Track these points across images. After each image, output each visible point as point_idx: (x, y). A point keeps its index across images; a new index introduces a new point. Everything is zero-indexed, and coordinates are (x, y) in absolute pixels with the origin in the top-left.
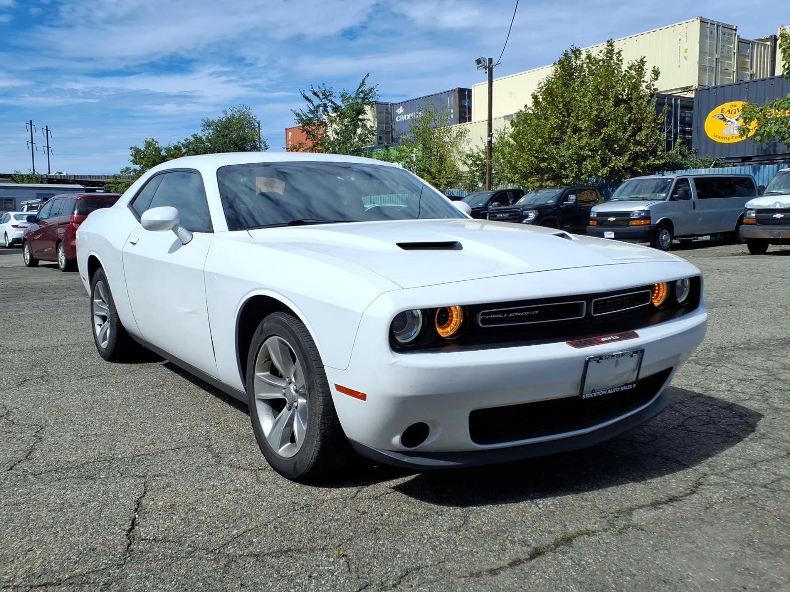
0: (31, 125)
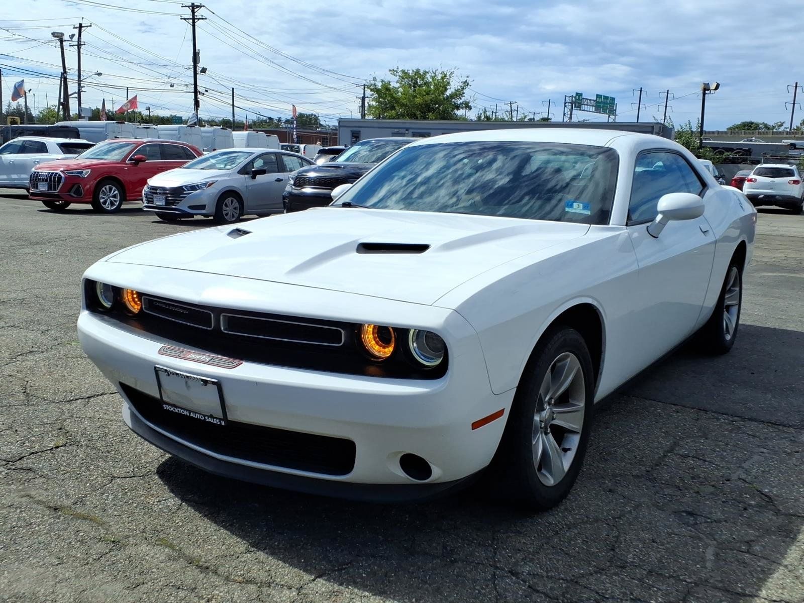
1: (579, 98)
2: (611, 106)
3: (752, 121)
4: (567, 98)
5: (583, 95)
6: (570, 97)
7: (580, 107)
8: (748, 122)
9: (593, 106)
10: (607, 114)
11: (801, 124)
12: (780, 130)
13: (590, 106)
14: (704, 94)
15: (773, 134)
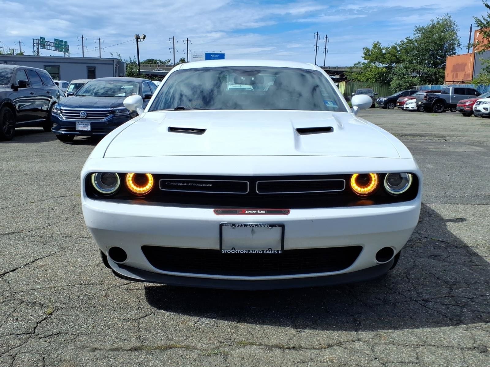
0: (317, 35)
1: (43, 40)
2: (65, 47)
3: (153, 59)
4: (35, 41)
5: (45, 39)
6: (36, 40)
7: (45, 47)
8: (150, 59)
9: (53, 46)
10: (63, 52)
11: (179, 61)
12: (169, 64)
13: (51, 46)
14: (137, 41)
15: (166, 67)
